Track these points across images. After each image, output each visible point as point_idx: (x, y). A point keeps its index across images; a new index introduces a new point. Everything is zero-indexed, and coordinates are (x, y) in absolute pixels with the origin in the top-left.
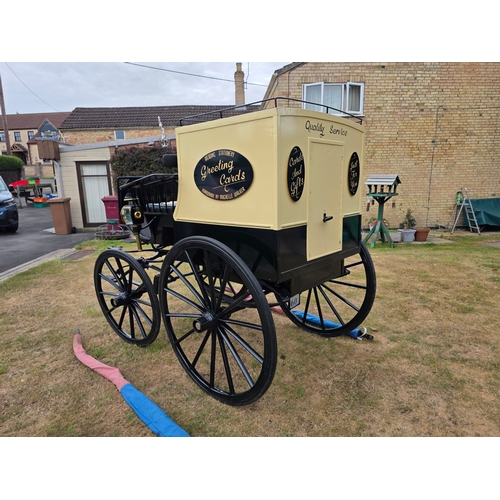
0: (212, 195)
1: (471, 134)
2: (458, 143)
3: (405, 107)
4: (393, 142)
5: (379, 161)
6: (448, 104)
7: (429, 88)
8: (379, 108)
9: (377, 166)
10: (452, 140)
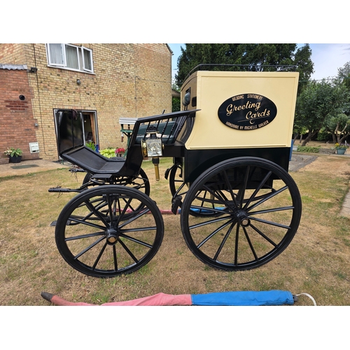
0: (237, 127)
1: (151, 96)
2: (147, 100)
3: (119, 73)
4: (114, 95)
5: (108, 108)
6: (140, 75)
7: (130, 63)
8: (103, 70)
9: (107, 111)
10: (144, 98)
